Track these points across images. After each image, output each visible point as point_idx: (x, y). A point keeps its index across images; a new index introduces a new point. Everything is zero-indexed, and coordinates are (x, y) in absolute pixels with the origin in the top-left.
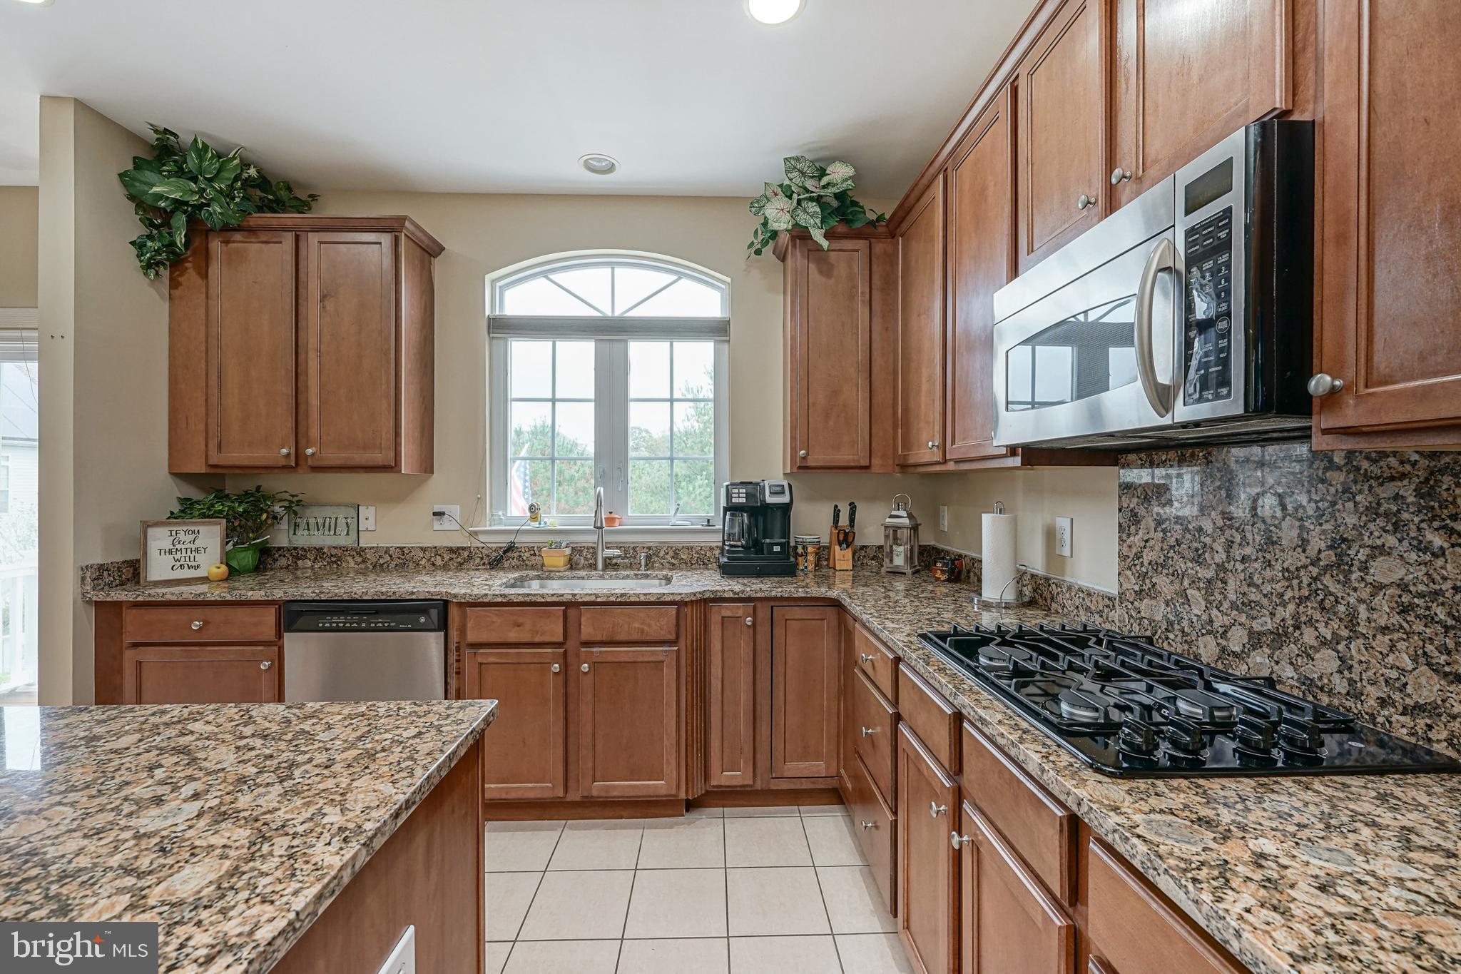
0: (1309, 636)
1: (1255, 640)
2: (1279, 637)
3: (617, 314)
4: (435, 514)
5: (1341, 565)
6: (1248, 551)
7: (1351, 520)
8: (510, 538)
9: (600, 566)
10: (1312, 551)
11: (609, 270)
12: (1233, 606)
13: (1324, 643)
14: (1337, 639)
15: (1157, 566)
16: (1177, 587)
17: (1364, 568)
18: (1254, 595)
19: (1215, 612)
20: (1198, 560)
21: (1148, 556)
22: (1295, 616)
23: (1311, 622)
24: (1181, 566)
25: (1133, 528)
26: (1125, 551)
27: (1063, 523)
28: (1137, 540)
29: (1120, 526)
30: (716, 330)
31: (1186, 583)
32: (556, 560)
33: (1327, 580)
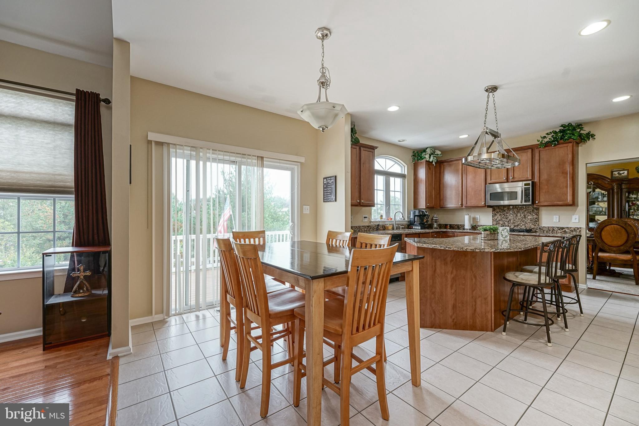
0: (521, 225)
1: (515, 226)
2: (518, 226)
3: (386, 170)
4: (365, 217)
5: (525, 217)
6: (514, 217)
7: (526, 213)
8: (378, 223)
9: (395, 229)
10: (522, 216)
11: (385, 159)
12: (512, 223)
13: (523, 225)
14: (524, 224)
15: (499, 220)
16: (503, 222)
17: (527, 217)
18: (515, 222)
19: (509, 224)
20: (507, 219)
21: (498, 219)
22: (520, 223)
23: (522, 223)
24: (504, 220)
25: (495, 216)
26: (494, 219)
27: (478, 216)
28: (496, 217)
29: (493, 216)
30: (402, 176)
31: (505, 222)
32: (390, 228)
33: (523, 219)
